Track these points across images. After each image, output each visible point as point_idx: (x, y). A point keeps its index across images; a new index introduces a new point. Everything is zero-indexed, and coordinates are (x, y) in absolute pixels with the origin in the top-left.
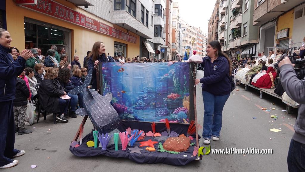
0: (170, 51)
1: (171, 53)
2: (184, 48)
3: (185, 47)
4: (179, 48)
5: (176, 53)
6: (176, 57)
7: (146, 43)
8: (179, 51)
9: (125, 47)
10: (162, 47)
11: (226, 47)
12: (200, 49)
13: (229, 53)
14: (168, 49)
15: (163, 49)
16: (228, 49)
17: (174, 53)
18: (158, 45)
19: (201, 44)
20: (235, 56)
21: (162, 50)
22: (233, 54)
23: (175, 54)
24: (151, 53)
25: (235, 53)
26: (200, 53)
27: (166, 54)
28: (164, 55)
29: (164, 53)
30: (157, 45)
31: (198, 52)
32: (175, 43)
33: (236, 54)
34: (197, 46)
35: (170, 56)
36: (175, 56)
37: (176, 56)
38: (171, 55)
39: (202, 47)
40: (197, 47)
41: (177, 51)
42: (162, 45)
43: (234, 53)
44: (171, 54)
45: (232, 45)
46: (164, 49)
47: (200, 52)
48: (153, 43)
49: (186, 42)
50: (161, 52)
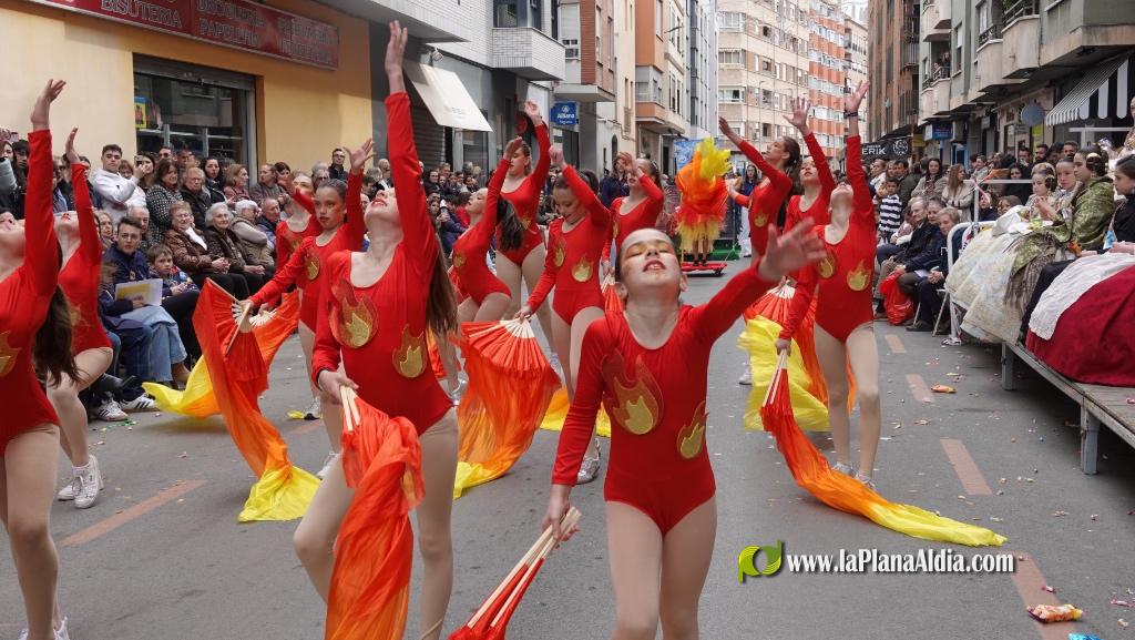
0: (621, 120)
1: (627, 129)
2: (729, 98)
3: (736, 94)
4: (694, 98)
5: (670, 130)
7: (427, 69)
8: (693, 120)
9: (246, 92)
10: (557, 97)
11: (961, 81)
12: (831, 103)
13: (986, 122)
14: (610, 105)
15: (566, 109)
16: (974, 94)
17: (652, 132)
18: (529, 80)
19: (838, 73)
20: (1019, 138)
21: (560, 116)
22: (1003, 123)
23: (669, 140)
25: (1016, 120)
26: (829, 130)
27: (592, 135)
28: (580, 143)
29: (576, 128)
30: (518, 80)
31: (820, 121)
32: (655, 68)
33: (1020, 127)
34: (813, 83)
36: (666, 150)
39: (846, 90)
40: (811, 94)
41: (678, 121)
42: (555, 80)
43: (1010, 117)
44: (633, 135)
45: (991, 67)
46: (572, 106)
47: (829, 123)
48: (485, 68)
49: (741, 66)
50: (554, 124)
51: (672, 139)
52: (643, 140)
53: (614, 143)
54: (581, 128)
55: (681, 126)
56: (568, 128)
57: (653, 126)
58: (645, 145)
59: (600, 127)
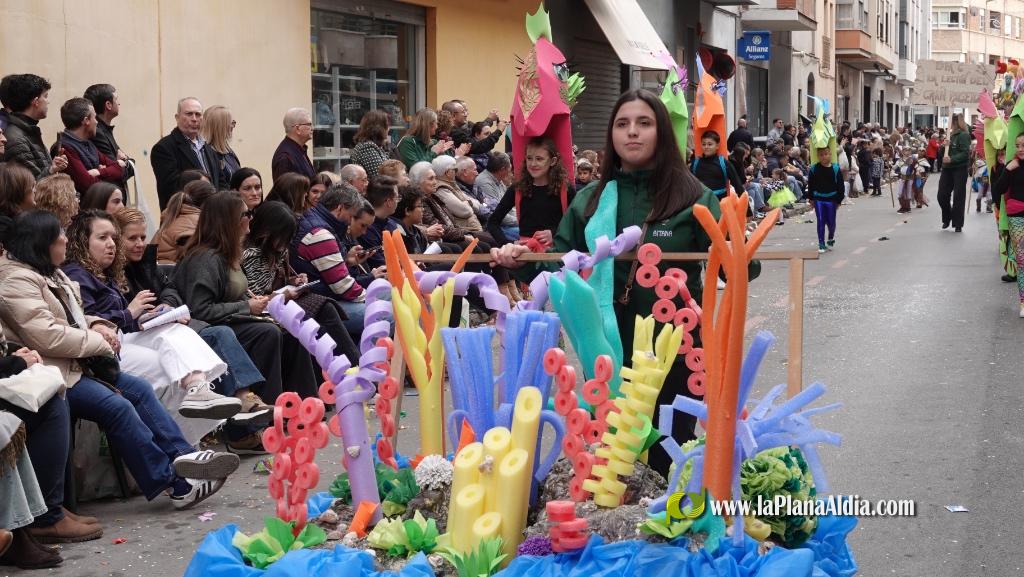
0: (819, 53)
1: (826, 65)
2: (945, 22)
3: (955, 16)
5: (876, 66)
6: (875, 96)
10: (746, 25)
17: (853, 66)
21: (748, 49)
23: (871, 77)
24: (644, 70)
27: (785, 73)
28: (766, 86)
29: (766, 65)
35: (826, 97)
36: (867, 91)
37: (879, 85)
38: (831, 84)
44: (832, 72)
46: (765, 37)
50: (742, 60)
51: (876, 76)
52: (841, 77)
53: (811, 82)
54: (770, 65)
55: (890, 60)
56: (757, 64)
57: (855, 60)
58: (842, 83)
59: (796, 62)
